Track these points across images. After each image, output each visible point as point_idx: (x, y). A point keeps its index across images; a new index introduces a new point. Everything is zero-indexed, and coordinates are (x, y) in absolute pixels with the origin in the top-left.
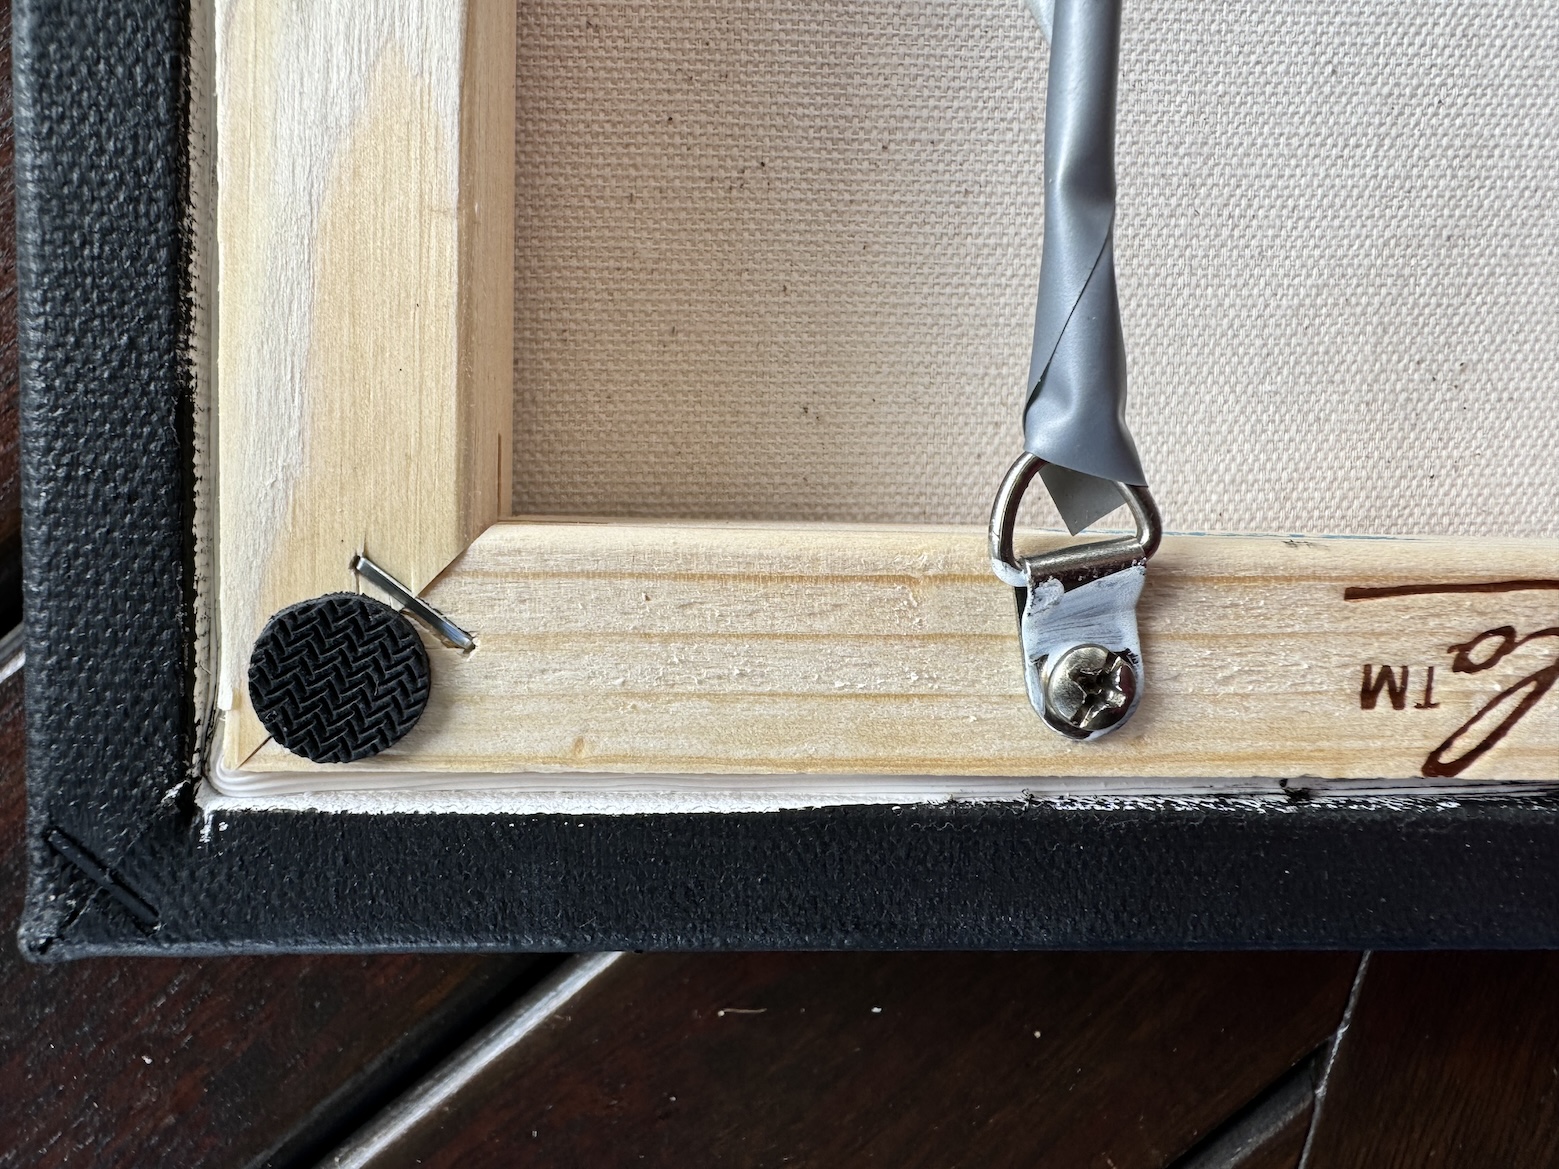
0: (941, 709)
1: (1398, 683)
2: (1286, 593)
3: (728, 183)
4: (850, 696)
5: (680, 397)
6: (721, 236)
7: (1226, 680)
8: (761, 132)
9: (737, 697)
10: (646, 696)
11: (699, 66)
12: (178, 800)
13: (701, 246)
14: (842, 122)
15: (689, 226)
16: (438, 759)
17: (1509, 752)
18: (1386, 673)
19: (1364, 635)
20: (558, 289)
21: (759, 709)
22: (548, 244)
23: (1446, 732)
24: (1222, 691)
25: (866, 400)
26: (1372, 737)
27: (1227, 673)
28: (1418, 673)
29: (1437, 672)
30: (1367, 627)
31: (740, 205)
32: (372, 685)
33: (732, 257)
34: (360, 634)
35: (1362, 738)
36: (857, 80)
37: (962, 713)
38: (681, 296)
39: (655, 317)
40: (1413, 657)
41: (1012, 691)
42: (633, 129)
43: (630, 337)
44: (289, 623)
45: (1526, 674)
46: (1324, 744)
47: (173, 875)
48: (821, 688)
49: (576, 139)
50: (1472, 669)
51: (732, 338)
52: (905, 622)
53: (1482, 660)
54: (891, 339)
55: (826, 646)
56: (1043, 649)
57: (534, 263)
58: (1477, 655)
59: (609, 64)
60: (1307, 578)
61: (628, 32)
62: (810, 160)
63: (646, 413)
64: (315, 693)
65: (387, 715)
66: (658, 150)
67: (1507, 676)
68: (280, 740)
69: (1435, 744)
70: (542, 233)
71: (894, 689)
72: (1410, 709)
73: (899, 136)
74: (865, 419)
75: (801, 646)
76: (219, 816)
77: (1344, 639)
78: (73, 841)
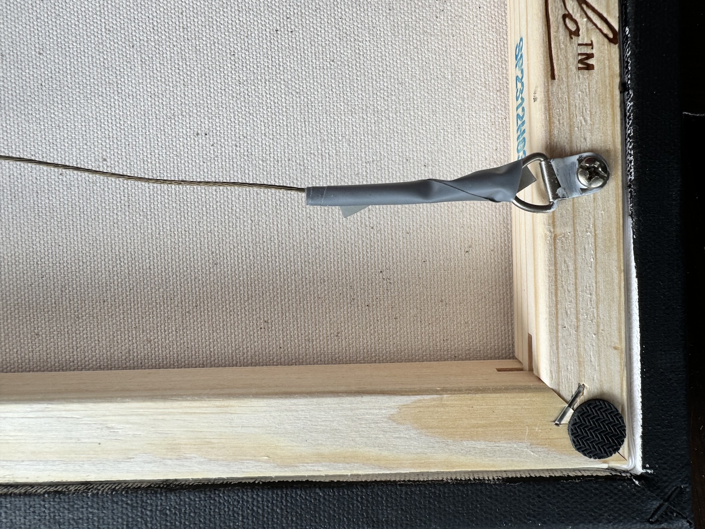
0: (599, 224)
1: (584, 57)
2: (554, 101)
3: (388, 284)
4: (596, 256)
5: (465, 297)
6: (407, 286)
7: (586, 121)
8: (369, 273)
9: (597, 295)
10: (598, 326)
11: (348, 296)
12: (639, 481)
13: (411, 292)
14: (364, 244)
15: (404, 297)
16: (622, 395)
17: (608, 12)
18: (581, 61)
19: (568, 71)
20: (429, 343)
21: (602, 287)
22: (413, 347)
23: (601, 37)
24: (589, 122)
25: (462, 230)
26: (604, 65)
27: (583, 121)
28: (581, 50)
29: (580, 42)
30: (565, 70)
31: (395, 280)
32: (599, 419)
33: (414, 281)
34: (583, 424)
35: (605, 68)
36: (349, 239)
37: (600, 216)
38: (429, 299)
39: (437, 308)
40: (575, 52)
41: (592, 198)
42: (372, 319)
43: (445, 316)
44: (578, 447)
45: (579, 9)
46: (608, 82)
47: (665, 482)
48: (593, 265)
49: (376, 338)
50: (578, 29)
51: (443, 280)
52: (570, 238)
53: (575, 26)
54: (440, 222)
55: (579, 265)
56: (578, 190)
57: (420, 351)
58: (572, 27)
59: (350, 328)
60: (548, 94)
61: (339, 322)
62: (378, 255)
63: (471, 309)
64: (602, 438)
65: (609, 414)
66: (378, 309)
67: (581, 16)
68: (619, 449)
69: (606, 40)
70: (410, 349)
71: (593, 240)
72: (594, 51)
73: (367, 223)
74: (469, 230)
75: (579, 273)
76: (644, 467)
77: (570, 79)
78: (653, 515)
